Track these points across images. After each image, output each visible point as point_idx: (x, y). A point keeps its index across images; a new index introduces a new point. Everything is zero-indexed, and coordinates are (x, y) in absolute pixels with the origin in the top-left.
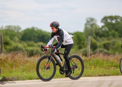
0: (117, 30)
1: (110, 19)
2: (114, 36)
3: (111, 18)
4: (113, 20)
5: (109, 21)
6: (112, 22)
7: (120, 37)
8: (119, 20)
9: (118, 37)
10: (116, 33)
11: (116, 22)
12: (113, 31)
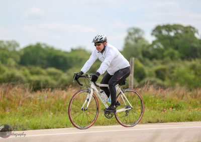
0: (177, 48)
1: (166, 30)
2: (172, 56)
3: (168, 28)
4: (171, 31)
5: (164, 32)
6: (169, 34)
7: (183, 59)
8: (180, 31)
9: (180, 60)
10: (176, 52)
11: (175, 34)
12: (171, 50)
